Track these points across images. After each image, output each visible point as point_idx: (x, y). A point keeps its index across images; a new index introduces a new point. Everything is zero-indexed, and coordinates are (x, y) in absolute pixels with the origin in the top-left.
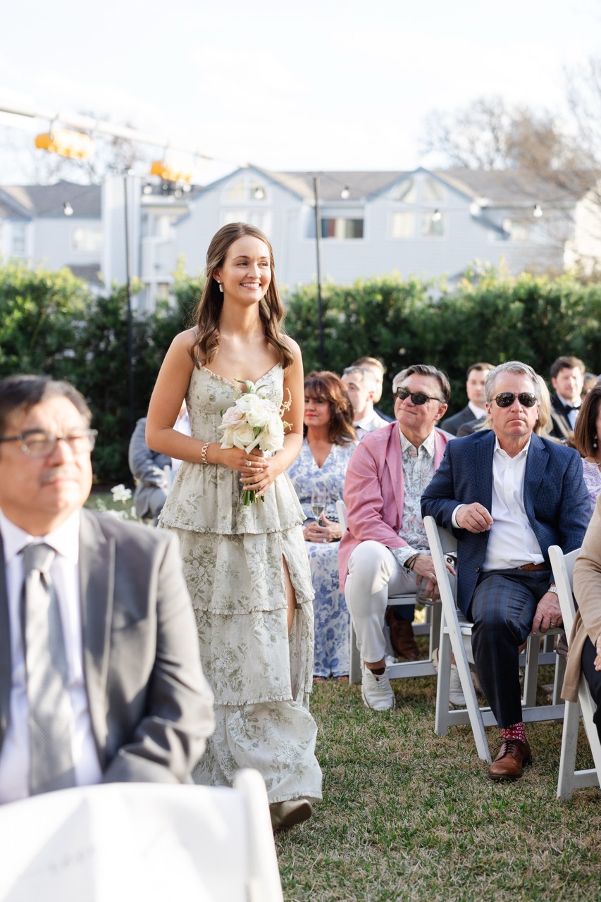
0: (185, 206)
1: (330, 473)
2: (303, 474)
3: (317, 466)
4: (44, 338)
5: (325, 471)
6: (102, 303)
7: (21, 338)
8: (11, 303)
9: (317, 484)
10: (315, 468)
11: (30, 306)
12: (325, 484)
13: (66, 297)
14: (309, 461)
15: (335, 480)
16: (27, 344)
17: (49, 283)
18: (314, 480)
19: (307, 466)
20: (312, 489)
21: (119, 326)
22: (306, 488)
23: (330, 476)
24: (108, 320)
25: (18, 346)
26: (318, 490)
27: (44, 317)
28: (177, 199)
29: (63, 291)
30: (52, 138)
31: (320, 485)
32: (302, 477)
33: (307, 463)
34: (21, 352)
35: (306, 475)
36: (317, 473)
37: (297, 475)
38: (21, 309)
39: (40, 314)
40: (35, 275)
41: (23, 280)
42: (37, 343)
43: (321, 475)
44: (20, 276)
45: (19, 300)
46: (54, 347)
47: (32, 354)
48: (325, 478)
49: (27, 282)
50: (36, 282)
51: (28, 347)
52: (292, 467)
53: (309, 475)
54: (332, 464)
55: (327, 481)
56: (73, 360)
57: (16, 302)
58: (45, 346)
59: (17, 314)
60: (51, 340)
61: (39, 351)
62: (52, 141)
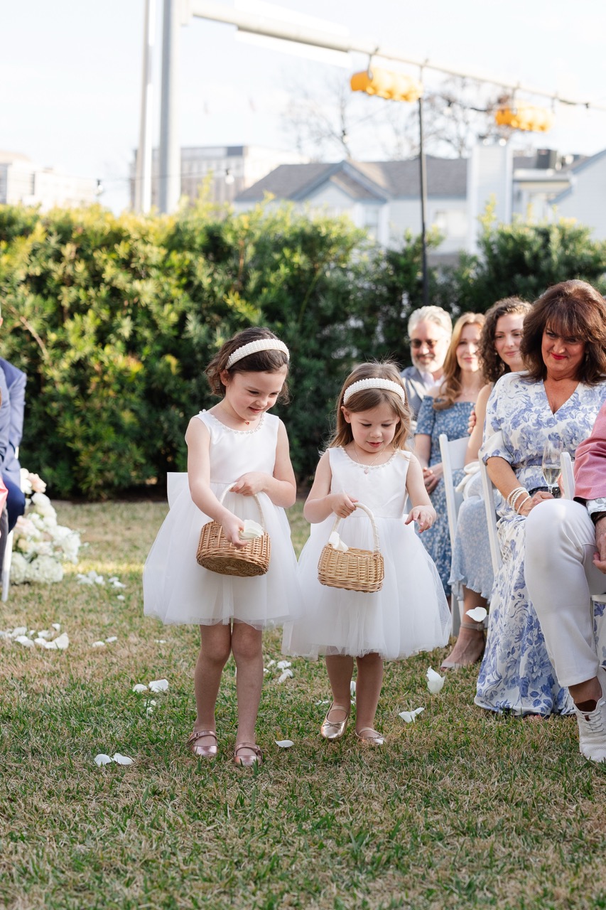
0: (567, 181)
1: (569, 420)
2: (530, 423)
3: (551, 412)
4: (317, 300)
5: (562, 417)
6: (392, 258)
7: (289, 300)
8: (277, 256)
9: (550, 437)
10: (547, 414)
11: (299, 259)
12: (561, 436)
13: (347, 250)
14: (541, 405)
15: (575, 429)
16: (297, 308)
17: (324, 231)
18: (545, 431)
19: (536, 412)
20: (543, 445)
21: (414, 289)
22: (535, 443)
23: (568, 424)
24: (399, 280)
25: (286, 310)
26: (551, 445)
27: (319, 273)
28: (557, 172)
29: (340, 241)
30: (370, 76)
31: (554, 437)
32: (528, 426)
33: (538, 408)
34: (288, 318)
35: (534, 425)
36: (549, 421)
37: (523, 425)
38: (289, 264)
39: (313, 271)
40: (307, 220)
41: (291, 228)
42: (309, 306)
43: (556, 423)
44: (289, 223)
45: (287, 252)
46: (329, 313)
47: (301, 320)
48: (560, 427)
49: (297, 230)
50: (308, 230)
51: (298, 311)
52: (516, 412)
53: (539, 423)
54: (573, 408)
55: (564, 431)
56: (356, 331)
57: (283, 256)
58: (319, 310)
59: (284, 270)
60: (325, 303)
61: (310, 316)
62: (371, 80)
